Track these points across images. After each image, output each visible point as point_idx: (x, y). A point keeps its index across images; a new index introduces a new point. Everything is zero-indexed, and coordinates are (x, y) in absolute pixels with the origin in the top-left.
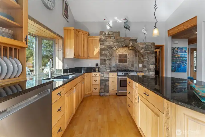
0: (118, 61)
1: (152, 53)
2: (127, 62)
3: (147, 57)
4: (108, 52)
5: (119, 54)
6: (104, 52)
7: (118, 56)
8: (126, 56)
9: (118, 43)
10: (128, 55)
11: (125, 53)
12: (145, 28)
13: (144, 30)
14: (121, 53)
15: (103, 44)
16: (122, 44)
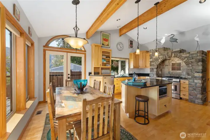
0: (171, 69)
1: (197, 61)
2: (180, 70)
3: (191, 66)
4: (155, 63)
5: (172, 63)
6: (152, 63)
7: (171, 64)
8: (180, 64)
9: (162, 56)
10: (181, 63)
11: (178, 62)
12: (197, 35)
13: (197, 37)
14: (174, 62)
15: (152, 58)
16: (165, 56)
